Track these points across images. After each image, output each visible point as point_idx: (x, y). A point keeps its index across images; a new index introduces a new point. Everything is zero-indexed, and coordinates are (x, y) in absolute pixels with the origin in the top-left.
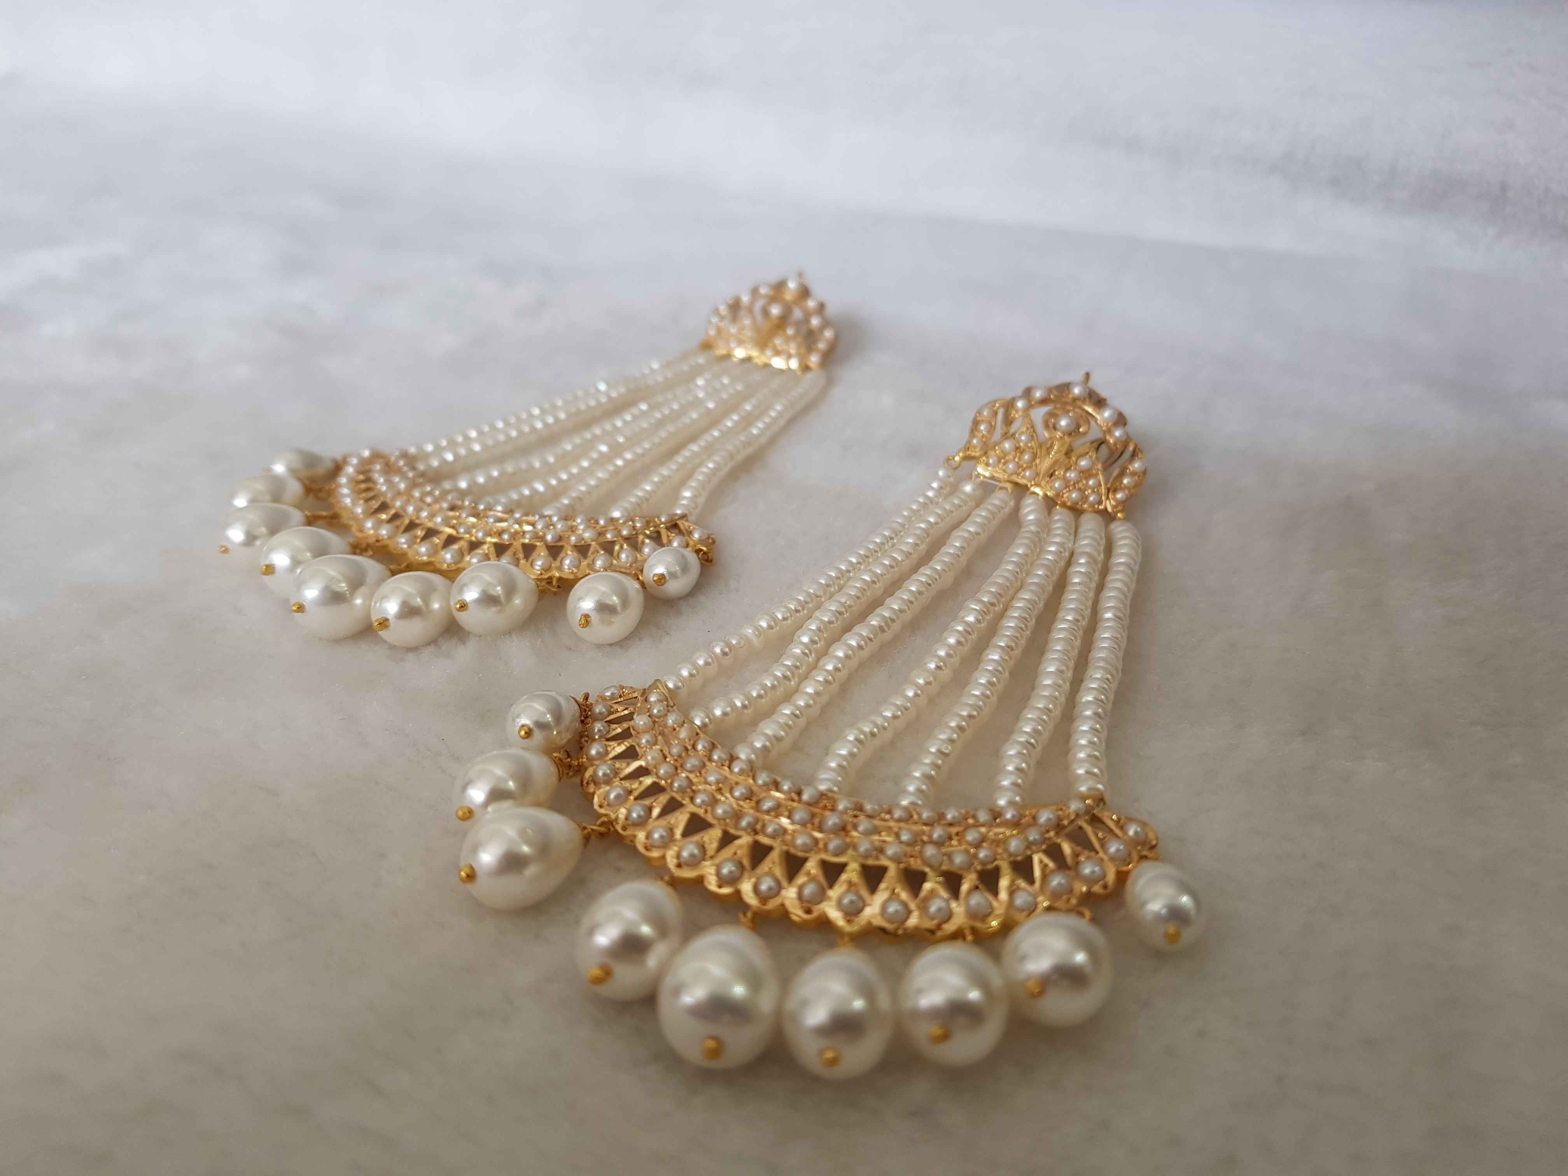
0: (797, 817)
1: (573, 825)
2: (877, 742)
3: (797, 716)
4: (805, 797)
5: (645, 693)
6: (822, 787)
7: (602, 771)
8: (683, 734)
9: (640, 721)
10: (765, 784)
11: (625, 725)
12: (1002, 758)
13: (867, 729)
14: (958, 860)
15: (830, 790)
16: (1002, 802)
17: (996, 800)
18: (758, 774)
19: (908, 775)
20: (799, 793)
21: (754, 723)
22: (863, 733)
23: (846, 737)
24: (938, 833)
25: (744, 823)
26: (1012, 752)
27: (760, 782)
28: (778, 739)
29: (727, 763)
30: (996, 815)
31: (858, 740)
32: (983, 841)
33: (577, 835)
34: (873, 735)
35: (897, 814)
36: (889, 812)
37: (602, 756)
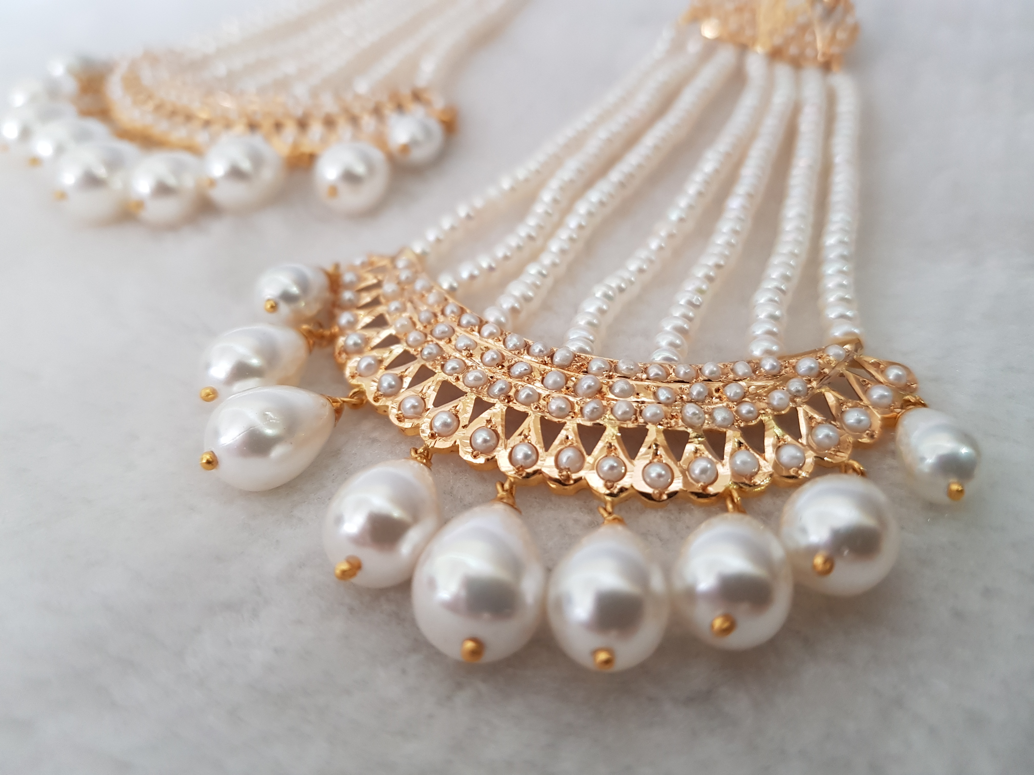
0: (550, 380)
1: (323, 400)
2: (625, 297)
3: (544, 276)
4: (557, 359)
5: (393, 259)
6: (573, 348)
7: (351, 339)
8: (432, 298)
9: (389, 288)
10: (516, 348)
11: (374, 293)
12: (755, 306)
13: (614, 285)
14: (720, 416)
15: (583, 351)
16: (757, 352)
17: (752, 351)
18: (509, 338)
19: (660, 330)
20: (552, 356)
21: (503, 285)
22: (610, 288)
23: (594, 294)
24: (697, 389)
25: (496, 390)
26: (762, 301)
27: (510, 345)
28: (527, 299)
29: (477, 328)
30: (755, 367)
31: (606, 296)
32: (744, 397)
33: (327, 411)
34: (621, 290)
35: (653, 372)
36: (645, 370)
37: (352, 324)
